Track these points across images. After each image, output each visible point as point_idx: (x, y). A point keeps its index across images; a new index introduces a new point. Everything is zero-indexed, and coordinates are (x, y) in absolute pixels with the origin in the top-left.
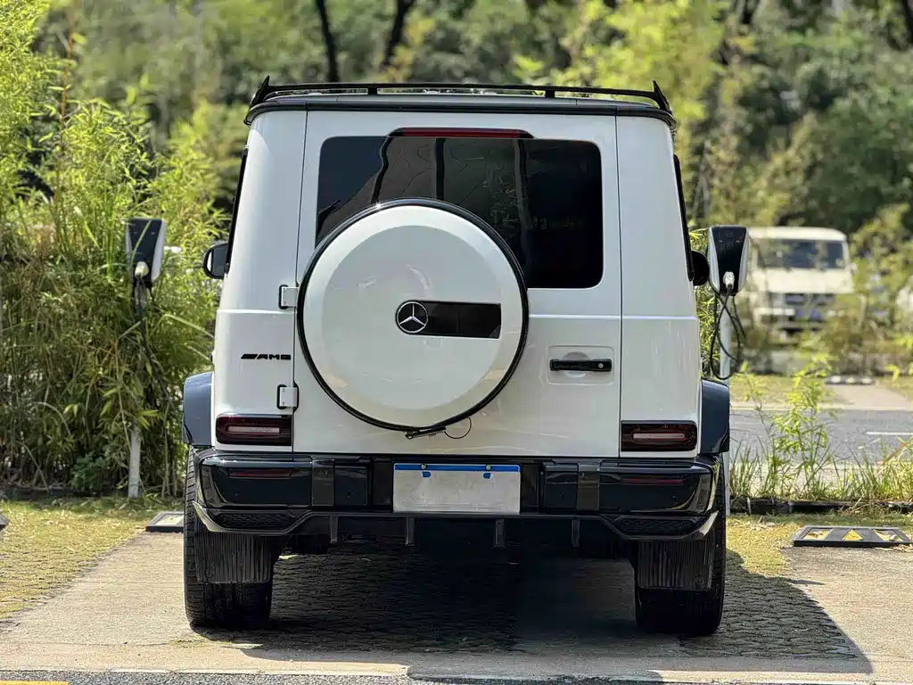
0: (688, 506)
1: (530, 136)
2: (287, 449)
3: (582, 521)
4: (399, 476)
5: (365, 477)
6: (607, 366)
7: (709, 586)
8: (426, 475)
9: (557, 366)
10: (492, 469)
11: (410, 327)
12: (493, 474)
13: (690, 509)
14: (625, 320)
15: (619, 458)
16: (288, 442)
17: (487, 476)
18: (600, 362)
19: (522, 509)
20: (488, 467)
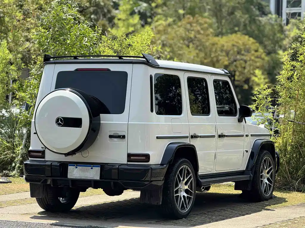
0: (145, 179)
1: (110, 70)
2: (44, 159)
3: (113, 182)
4: (70, 167)
5: (59, 168)
6: (124, 137)
7: (161, 203)
8: (76, 168)
9: (111, 137)
10: (93, 166)
11: (59, 124)
12: (93, 168)
13: (146, 180)
14: (129, 123)
15: (127, 164)
16: (44, 158)
17: (92, 168)
18: (121, 136)
19: (100, 178)
20: (92, 166)
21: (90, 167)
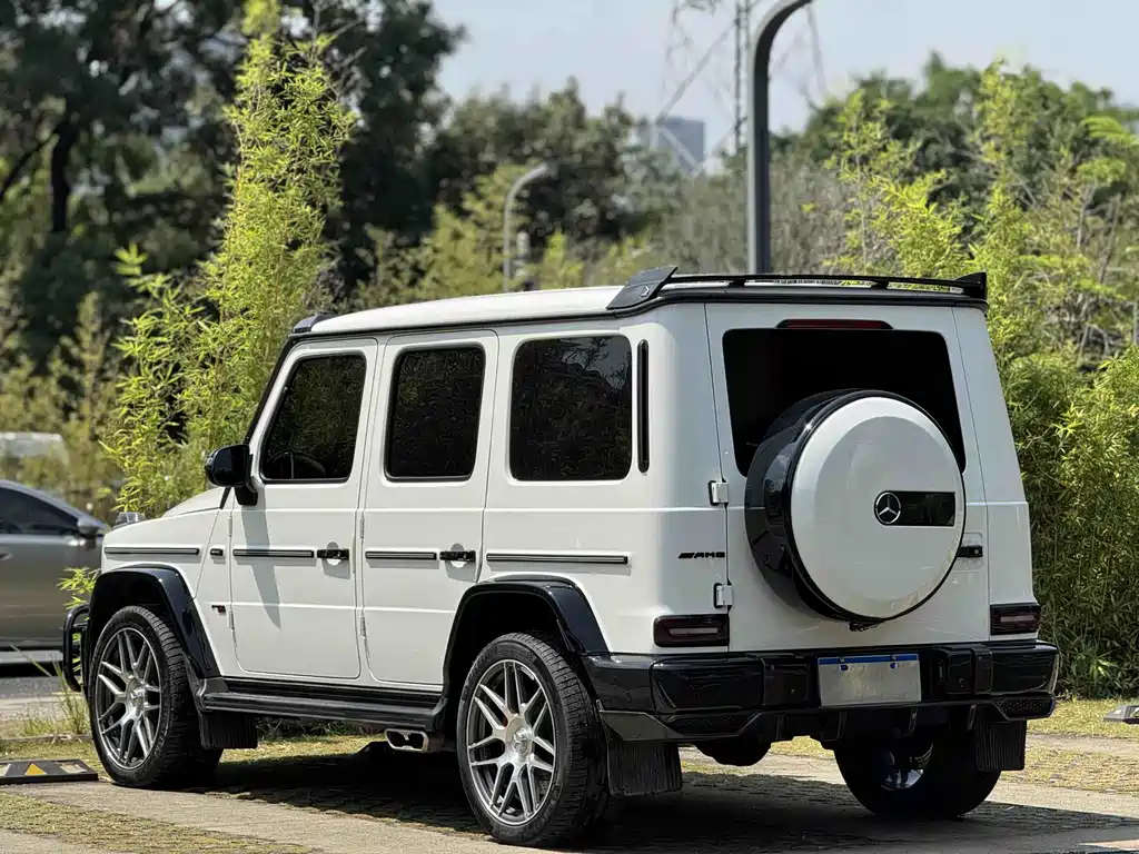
0: (1043, 688)
1: (888, 326)
2: (723, 649)
4: (823, 670)
6: (980, 552)
8: (844, 668)
10: (899, 659)
11: (886, 519)
12: (897, 664)
14: (989, 505)
15: (989, 642)
16: (726, 642)
17: (893, 666)
18: (975, 548)
19: (924, 697)
20: (894, 657)
21: (889, 663)
